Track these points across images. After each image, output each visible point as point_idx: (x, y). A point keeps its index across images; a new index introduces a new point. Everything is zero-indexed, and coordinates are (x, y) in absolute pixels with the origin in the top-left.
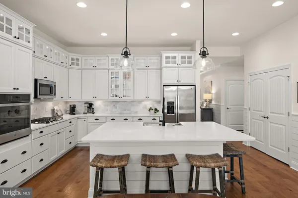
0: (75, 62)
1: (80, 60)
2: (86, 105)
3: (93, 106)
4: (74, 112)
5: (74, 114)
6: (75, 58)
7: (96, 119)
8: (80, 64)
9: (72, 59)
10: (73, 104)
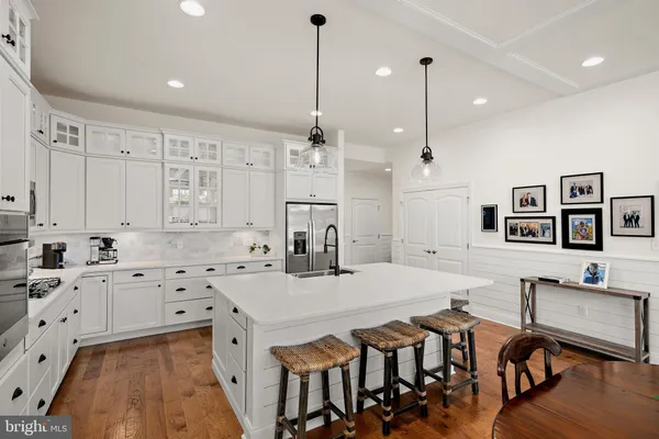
0: (68, 134)
1: (81, 132)
2: (97, 242)
3: (114, 245)
4: (61, 260)
5: (61, 267)
6: (68, 124)
7: (137, 275)
8: (81, 141)
9: (61, 127)
10: (60, 240)
